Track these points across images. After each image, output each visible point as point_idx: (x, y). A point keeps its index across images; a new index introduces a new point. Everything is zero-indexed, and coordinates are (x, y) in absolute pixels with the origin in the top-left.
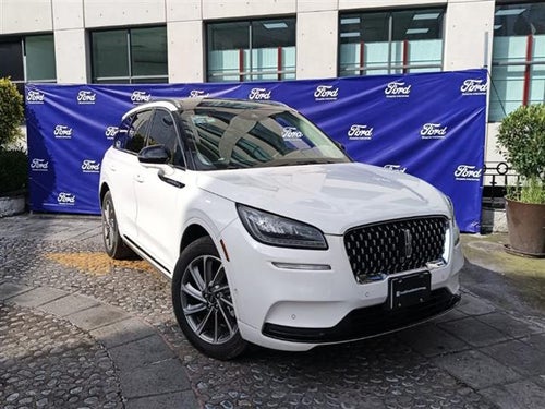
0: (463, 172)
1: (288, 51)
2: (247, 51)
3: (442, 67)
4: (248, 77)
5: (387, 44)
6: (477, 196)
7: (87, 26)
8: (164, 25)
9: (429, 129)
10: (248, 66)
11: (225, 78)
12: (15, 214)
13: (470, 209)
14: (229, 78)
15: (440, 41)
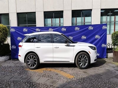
0: (103, 45)
1: (61, 19)
2: (53, 19)
3: (91, 23)
4: (53, 25)
5: (81, 18)
6: (106, 50)
7: (17, 12)
8: (35, 12)
9: (97, 36)
10: (53, 22)
11: (48, 25)
12: (8, 60)
13: (104, 53)
14: (49, 25)
15: (91, 17)
